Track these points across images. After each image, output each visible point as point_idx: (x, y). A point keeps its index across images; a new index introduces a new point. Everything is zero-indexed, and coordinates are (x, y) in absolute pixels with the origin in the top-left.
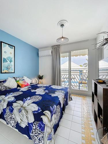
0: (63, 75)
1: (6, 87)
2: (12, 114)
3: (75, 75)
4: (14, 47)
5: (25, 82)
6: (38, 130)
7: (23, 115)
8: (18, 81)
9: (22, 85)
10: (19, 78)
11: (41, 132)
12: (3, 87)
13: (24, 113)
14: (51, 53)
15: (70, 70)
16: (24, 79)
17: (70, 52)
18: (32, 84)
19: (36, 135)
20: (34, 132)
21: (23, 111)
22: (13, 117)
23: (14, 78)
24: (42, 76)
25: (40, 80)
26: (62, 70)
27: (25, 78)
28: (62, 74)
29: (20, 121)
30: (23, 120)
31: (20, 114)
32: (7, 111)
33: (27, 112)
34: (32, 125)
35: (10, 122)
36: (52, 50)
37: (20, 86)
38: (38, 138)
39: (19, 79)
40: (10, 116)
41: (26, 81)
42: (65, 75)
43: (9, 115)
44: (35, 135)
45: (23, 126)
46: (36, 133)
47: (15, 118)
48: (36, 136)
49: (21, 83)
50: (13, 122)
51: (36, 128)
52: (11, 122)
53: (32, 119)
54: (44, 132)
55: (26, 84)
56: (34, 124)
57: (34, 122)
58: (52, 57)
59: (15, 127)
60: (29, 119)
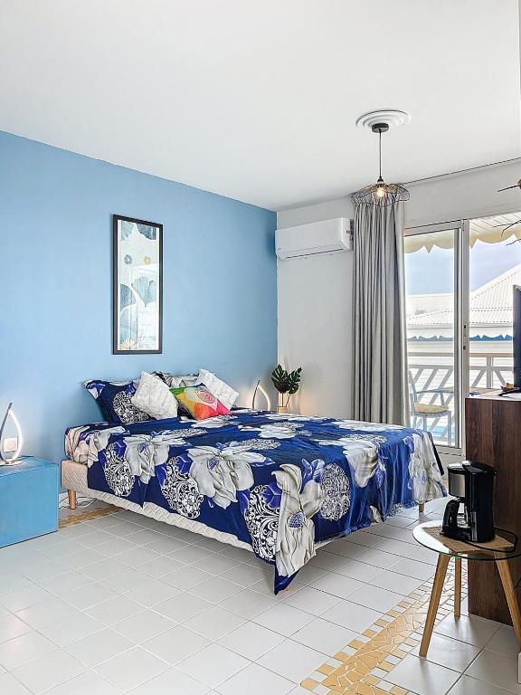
0: (421, 368)
1: (137, 411)
2: (187, 475)
3: (502, 373)
4: (158, 229)
5: (209, 397)
6: (263, 504)
7: (222, 474)
8: (181, 390)
9: (198, 407)
10: (178, 376)
11: (272, 511)
12: (127, 410)
13: (226, 469)
14: (344, 239)
15: (465, 335)
16: (202, 384)
17: (460, 227)
18: (242, 411)
19: (258, 517)
20: (253, 511)
21: (222, 463)
22: (190, 487)
23: (161, 376)
24: (296, 375)
25: (284, 397)
26: (409, 336)
27: (208, 379)
28: (411, 360)
29: (214, 490)
30: (224, 489)
31: (214, 473)
32: (170, 472)
33: (234, 464)
34: (248, 496)
35: (180, 503)
36: (352, 215)
37: (192, 410)
38: (264, 525)
39: (180, 381)
40: (181, 485)
41: (212, 391)
42: (436, 368)
43: (179, 480)
44: (256, 520)
45: (224, 503)
46: (257, 515)
47: (197, 488)
48: (259, 521)
49: (192, 397)
50: (193, 498)
51: (258, 502)
52: (184, 502)
53: (247, 481)
54: (278, 511)
55: (214, 406)
56: (254, 493)
57: (251, 489)
58: (351, 255)
59: (198, 514)
60: (239, 482)
